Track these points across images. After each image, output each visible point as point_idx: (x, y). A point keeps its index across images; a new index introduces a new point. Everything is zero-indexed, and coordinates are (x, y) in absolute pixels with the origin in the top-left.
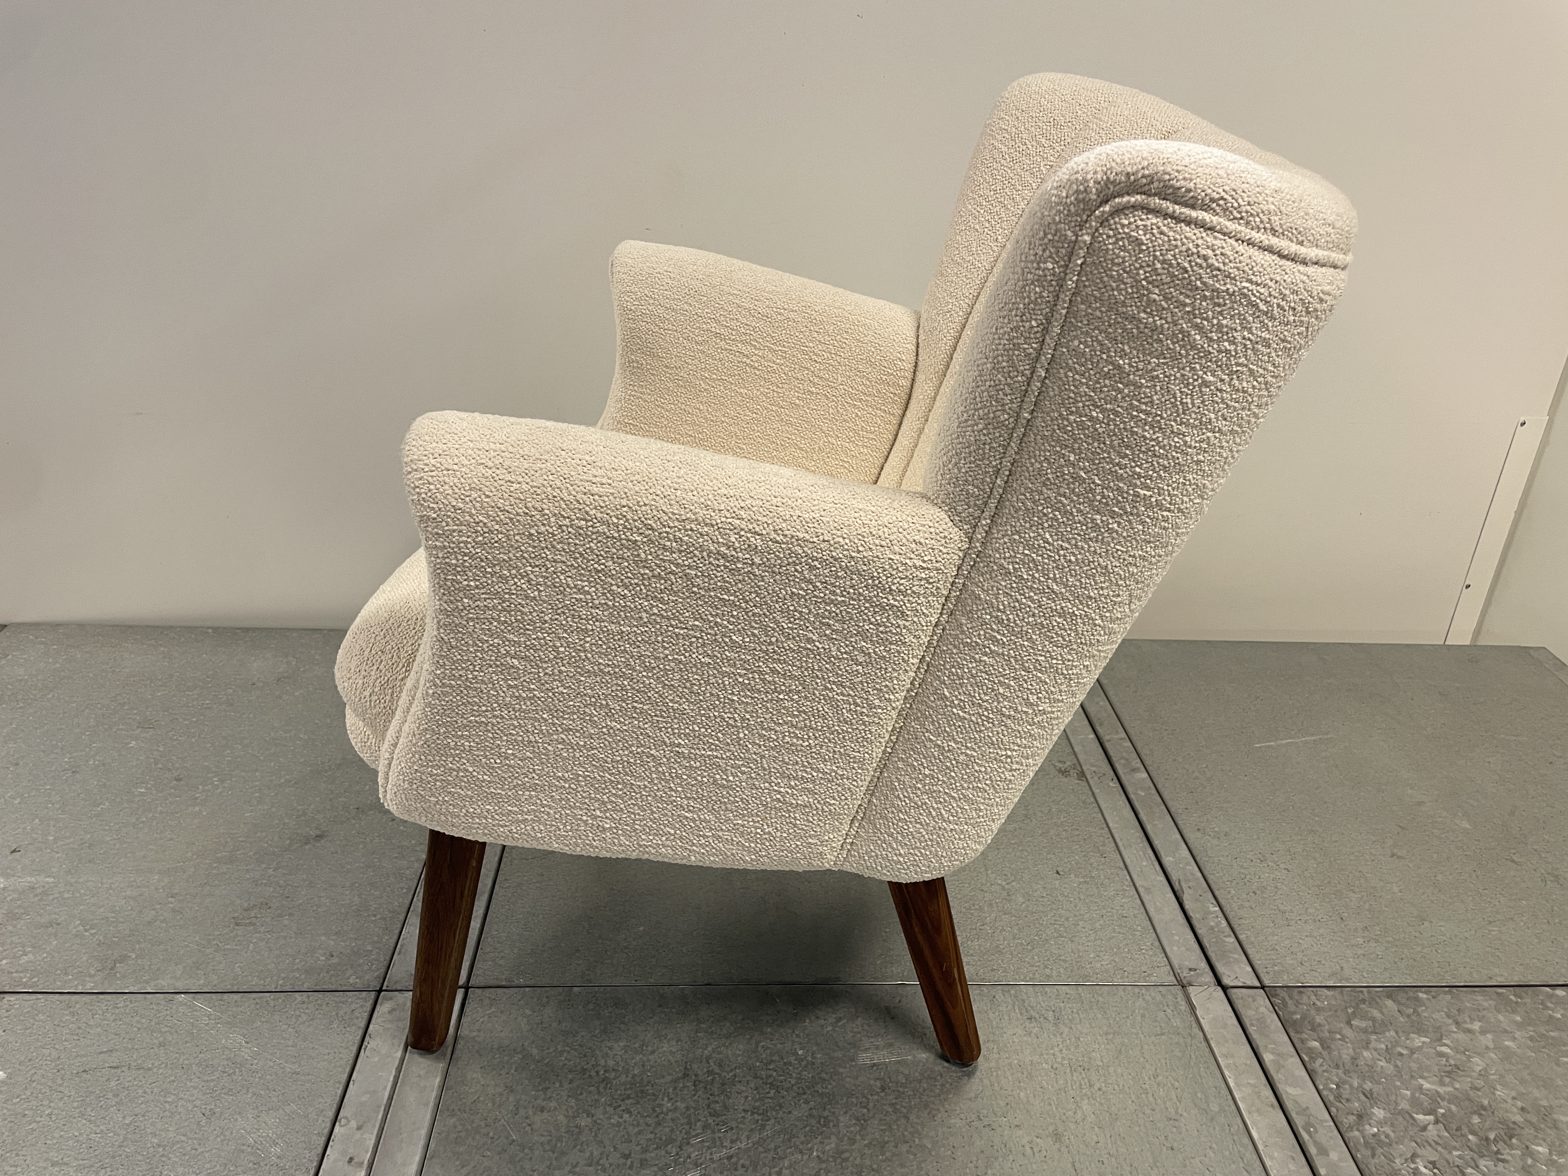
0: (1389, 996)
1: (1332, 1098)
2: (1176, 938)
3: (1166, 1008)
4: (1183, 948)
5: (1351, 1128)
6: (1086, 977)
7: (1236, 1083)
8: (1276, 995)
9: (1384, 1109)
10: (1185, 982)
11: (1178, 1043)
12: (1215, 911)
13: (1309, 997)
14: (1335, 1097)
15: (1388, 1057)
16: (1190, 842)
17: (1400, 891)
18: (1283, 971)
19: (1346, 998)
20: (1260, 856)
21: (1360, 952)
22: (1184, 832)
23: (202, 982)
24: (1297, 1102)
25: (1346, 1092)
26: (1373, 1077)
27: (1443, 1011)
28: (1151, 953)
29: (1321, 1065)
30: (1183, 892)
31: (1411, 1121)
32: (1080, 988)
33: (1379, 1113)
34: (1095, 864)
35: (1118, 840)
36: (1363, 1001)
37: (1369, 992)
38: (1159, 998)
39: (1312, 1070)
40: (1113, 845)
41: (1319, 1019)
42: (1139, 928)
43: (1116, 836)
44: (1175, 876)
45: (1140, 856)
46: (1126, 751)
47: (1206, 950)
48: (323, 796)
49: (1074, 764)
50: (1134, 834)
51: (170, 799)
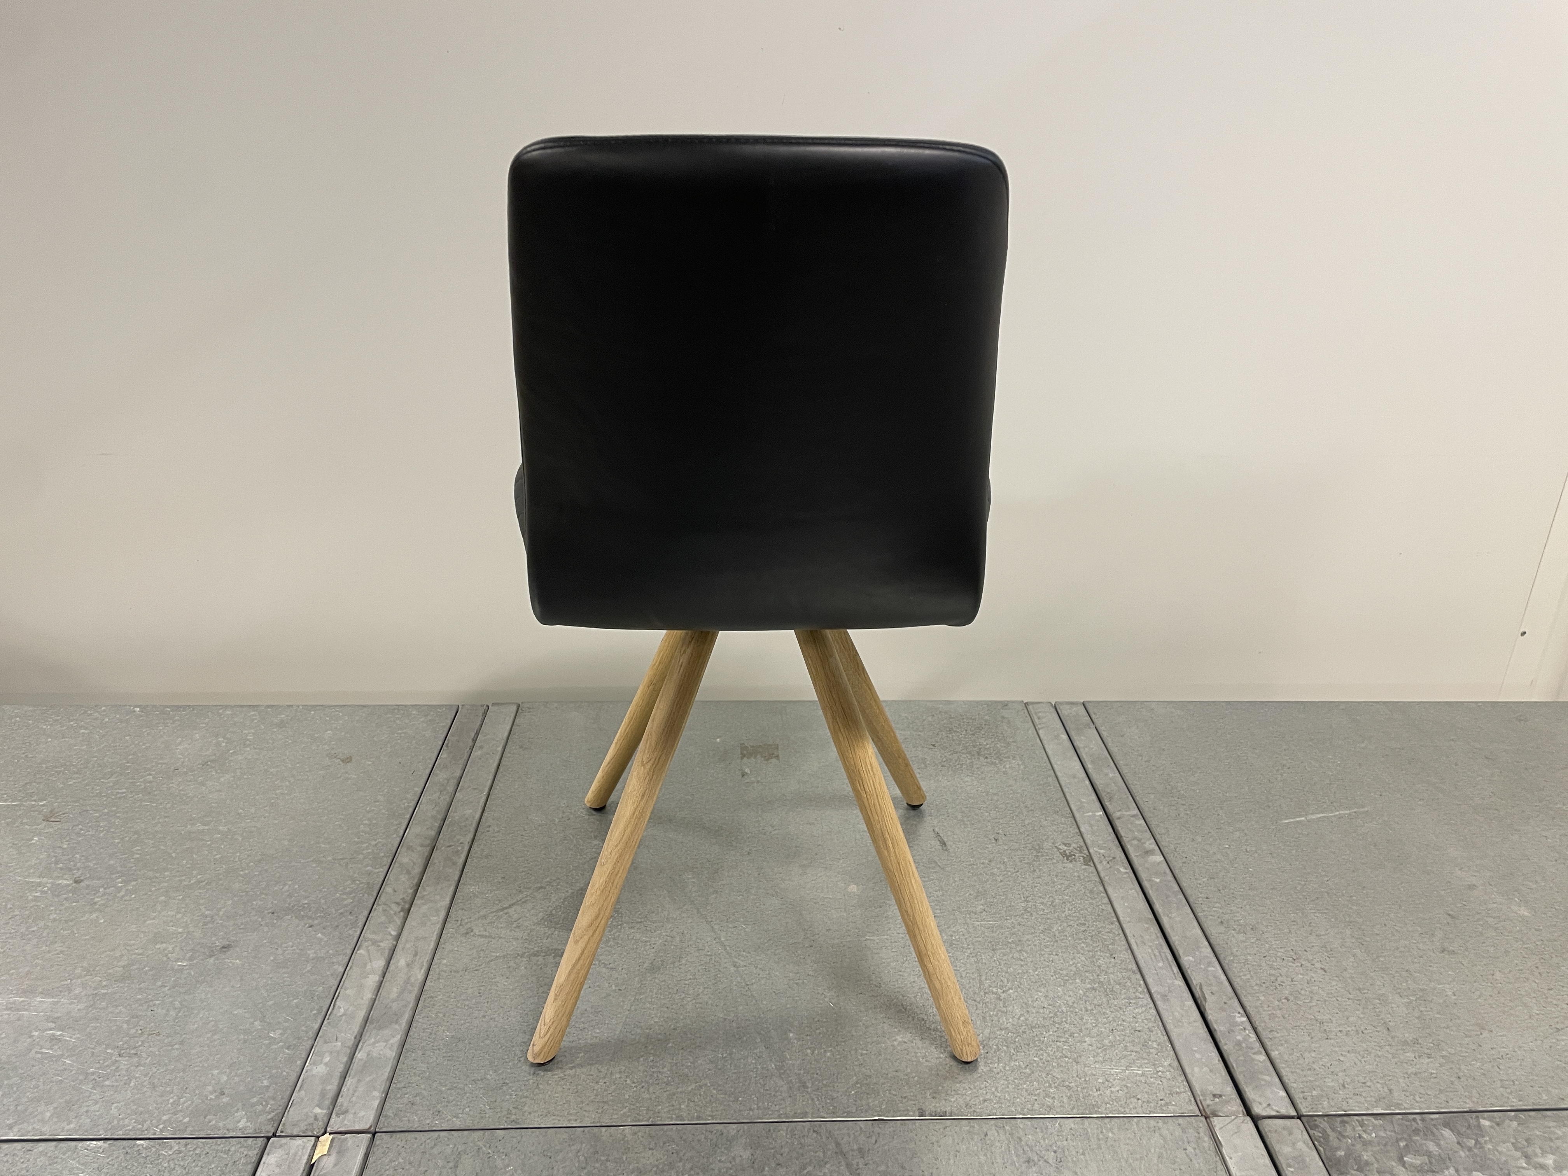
0: (1448, 1126)
2: (1198, 1056)
3: (1187, 1146)
4: (1205, 1069)
6: (1095, 1107)
8: (1317, 1126)
10: (1208, 1113)
12: (1242, 1022)
13: (1353, 1131)
16: (1212, 938)
17: (1454, 994)
18: (1322, 1096)
19: (1397, 1129)
20: (1291, 953)
21: (1411, 1070)
22: (1205, 926)
28: (1169, 1075)
30: (1205, 999)
32: (1086, 1122)
34: (1104, 967)
35: (1131, 938)
36: (1417, 1132)
37: (1422, 1121)
38: (1178, 1132)
40: (1124, 942)
41: (1366, 1156)
42: (1155, 1046)
43: (1128, 932)
44: (1196, 980)
45: (1155, 955)
46: (1139, 831)
47: (1232, 1070)
48: (236, 899)
49: (1081, 847)
50: (1147, 929)
51: (67, 905)
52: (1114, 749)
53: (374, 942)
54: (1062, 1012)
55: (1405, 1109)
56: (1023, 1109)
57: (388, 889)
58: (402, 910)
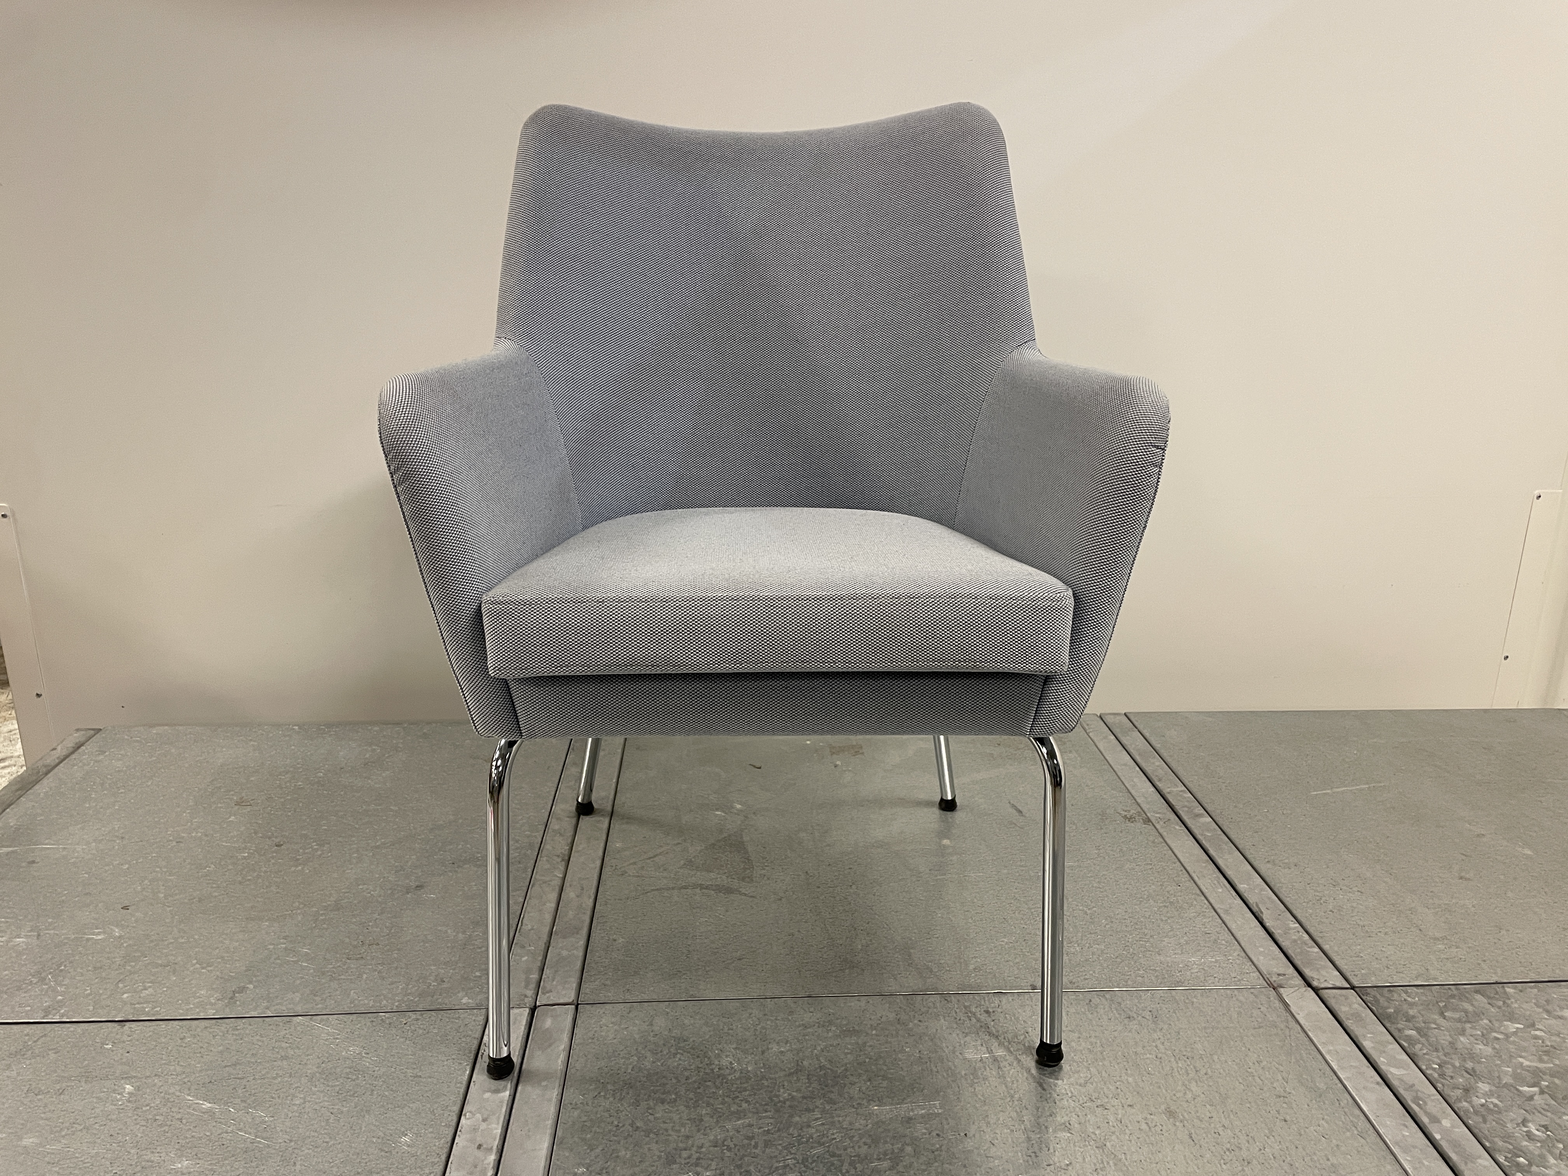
0: (1477, 992)
1: (1436, 1075)
2: (1262, 949)
3: (1260, 1006)
4: (1269, 958)
5: (1459, 1100)
6: (1179, 983)
7: (1339, 1066)
8: (1367, 994)
9: (1489, 1083)
10: (1276, 985)
11: (1276, 1035)
12: (1295, 928)
13: (1399, 996)
14: (1439, 1075)
15: (1485, 1042)
16: (1262, 873)
17: (1473, 906)
18: (1370, 974)
19: (1436, 994)
20: (1331, 881)
21: (1443, 956)
22: (1255, 864)
23: (320, 1006)
24: (1402, 1080)
25: (1449, 1071)
26: (1473, 1058)
27: (1531, 1002)
28: (1238, 962)
29: (1421, 1050)
30: (1262, 913)
31: (1516, 1092)
32: (1173, 992)
33: (1483, 1087)
34: (1172, 892)
35: (1191, 873)
36: (1453, 996)
37: (1457, 989)
38: (1252, 997)
39: (1414, 1054)
40: (1187, 875)
41: (1411, 1012)
42: (1223, 942)
43: (1189, 869)
44: (1252, 900)
45: (1214, 884)
46: (1188, 801)
47: (1292, 959)
48: (418, 854)
49: (1138, 812)
50: (1206, 867)
51: (273, 861)
52: (1158, 746)
53: (545, 882)
54: (1142, 922)
55: (1441, 981)
56: (1118, 984)
57: (547, 847)
58: (563, 860)
